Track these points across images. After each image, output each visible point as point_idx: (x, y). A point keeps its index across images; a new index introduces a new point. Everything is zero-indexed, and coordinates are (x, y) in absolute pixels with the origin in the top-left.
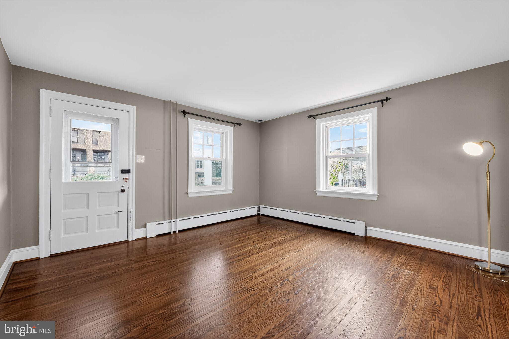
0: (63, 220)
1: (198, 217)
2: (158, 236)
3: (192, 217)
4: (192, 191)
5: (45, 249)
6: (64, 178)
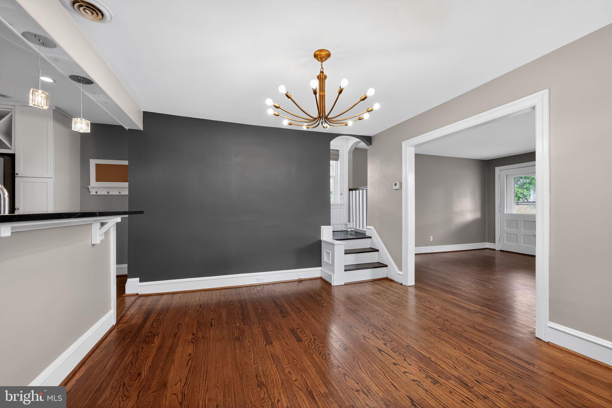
0: (505, 234)
5: (498, 246)
6: (507, 211)
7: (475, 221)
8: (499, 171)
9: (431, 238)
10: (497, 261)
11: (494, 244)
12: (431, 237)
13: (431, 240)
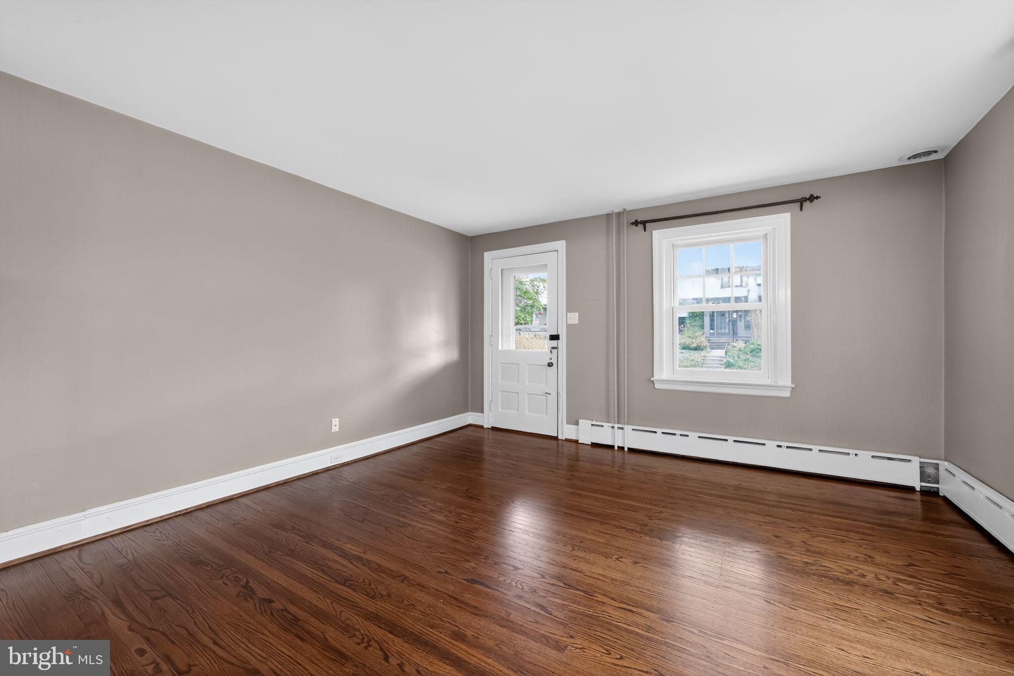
0: (500, 392)
1: (674, 434)
2: (594, 445)
3: (659, 431)
4: (664, 377)
5: (487, 419)
6: (502, 345)
7: (446, 370)
8: (493, 261)
9: (334, 424)
10: (486, 449)
11: (480, 414)
12: (336, 421)
13: (335, 429)
